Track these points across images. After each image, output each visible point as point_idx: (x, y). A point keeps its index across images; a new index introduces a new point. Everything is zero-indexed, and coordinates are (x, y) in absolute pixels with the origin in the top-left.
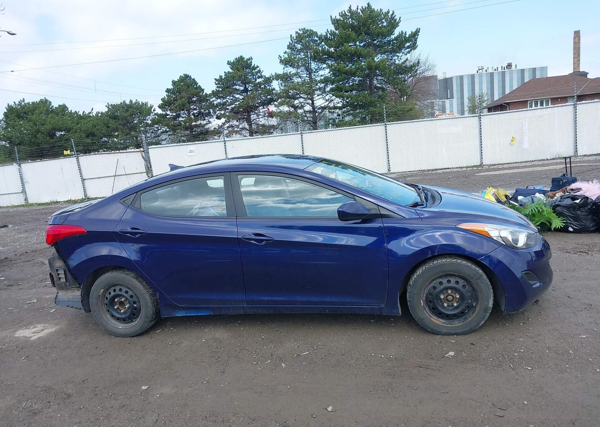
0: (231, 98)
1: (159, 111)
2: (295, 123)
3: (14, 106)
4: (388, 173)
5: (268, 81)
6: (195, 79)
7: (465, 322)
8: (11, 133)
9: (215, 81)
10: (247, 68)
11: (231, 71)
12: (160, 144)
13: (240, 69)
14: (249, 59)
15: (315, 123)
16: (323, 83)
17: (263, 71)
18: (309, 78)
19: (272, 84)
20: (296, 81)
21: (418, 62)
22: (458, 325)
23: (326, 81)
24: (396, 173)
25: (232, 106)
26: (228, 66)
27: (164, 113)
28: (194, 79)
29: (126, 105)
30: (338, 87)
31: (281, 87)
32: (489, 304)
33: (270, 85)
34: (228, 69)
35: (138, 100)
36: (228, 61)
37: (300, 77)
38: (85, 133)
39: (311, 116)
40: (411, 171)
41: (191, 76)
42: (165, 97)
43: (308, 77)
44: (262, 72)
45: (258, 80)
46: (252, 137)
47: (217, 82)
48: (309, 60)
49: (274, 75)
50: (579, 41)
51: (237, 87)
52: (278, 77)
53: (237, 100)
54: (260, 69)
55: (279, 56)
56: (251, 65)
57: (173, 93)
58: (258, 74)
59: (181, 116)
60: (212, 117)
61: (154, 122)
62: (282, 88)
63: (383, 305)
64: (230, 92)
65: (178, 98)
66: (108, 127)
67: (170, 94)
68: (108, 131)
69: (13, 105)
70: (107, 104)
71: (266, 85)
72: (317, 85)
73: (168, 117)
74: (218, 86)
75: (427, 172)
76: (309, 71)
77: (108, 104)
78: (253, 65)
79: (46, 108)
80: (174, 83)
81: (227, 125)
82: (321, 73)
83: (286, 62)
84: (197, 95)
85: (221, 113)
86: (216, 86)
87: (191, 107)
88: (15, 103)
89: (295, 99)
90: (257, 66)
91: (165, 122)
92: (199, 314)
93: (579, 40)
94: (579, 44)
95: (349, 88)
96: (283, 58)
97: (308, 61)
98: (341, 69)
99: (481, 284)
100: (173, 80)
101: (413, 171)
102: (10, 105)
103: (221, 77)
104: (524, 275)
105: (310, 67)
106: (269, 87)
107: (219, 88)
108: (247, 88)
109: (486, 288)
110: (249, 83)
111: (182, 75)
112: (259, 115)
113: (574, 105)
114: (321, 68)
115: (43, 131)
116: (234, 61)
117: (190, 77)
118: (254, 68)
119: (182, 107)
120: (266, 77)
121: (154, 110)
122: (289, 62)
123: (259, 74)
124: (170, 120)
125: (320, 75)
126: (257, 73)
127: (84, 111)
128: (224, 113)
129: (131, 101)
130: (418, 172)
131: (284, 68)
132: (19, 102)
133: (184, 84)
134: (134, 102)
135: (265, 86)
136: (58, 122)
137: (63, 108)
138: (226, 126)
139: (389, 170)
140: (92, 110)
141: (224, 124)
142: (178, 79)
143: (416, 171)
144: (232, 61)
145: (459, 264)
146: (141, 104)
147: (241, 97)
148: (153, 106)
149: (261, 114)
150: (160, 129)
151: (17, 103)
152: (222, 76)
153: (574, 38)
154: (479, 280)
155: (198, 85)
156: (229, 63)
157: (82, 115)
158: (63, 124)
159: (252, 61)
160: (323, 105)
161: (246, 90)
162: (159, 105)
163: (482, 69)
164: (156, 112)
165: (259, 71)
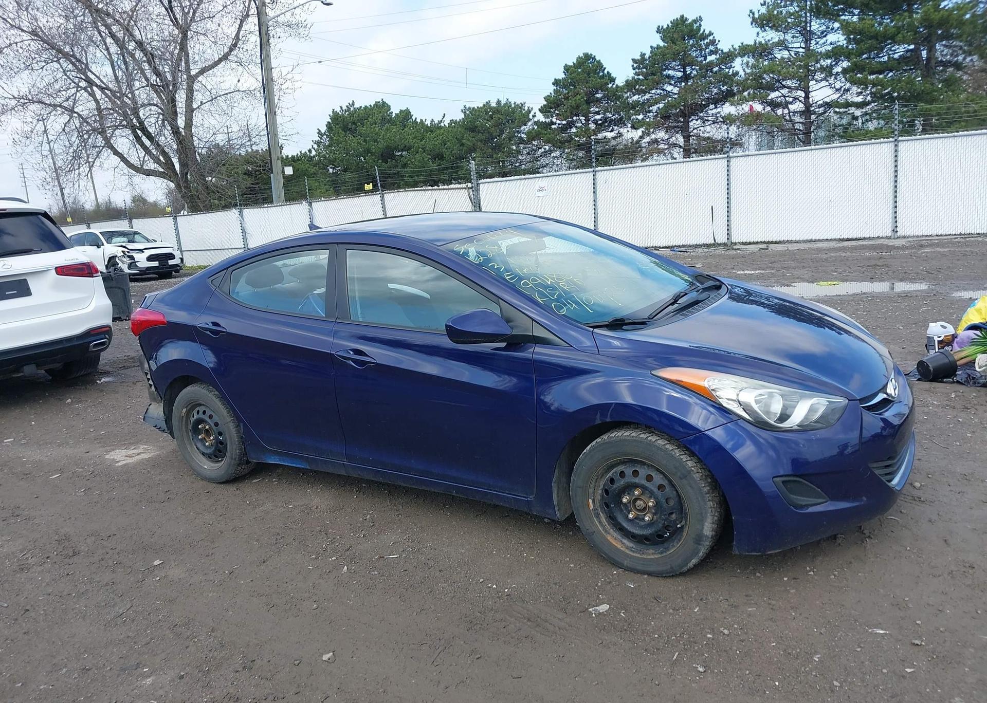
0: (659, 91)
1: (540, 117)
2: (769, 133)
3: (340, 113)
4: (892, 237)
5: (728, 58)
6: (601, 61)
7: (664, 554)
8: (334, 154)
9: (632, 63)
10: (690, 38)
11: (662, 44)
12: (539, 173)
13: (677, 40)
14: (695, 21)
15: (807, 133)
16: (830, 57)
17: (719, 41)
18: (803, 50)
19: (733, 65)
20: (778, 56)
22: (652, 557)
23: (836, 53)
24: (908, 237)
25: (658, 105)
26: (658, 35)
27: (548, 120)
28: (599, 62)
29: (491, 108)
30: (856, 65)
31: (746, 69)
32: (703, 528)
33: (731, 66)
34: (657, 41)
35: (510, 100)
36: (659, 27)
37: (787, 48)
38: (430, 155)
39: (802, 121)
40: (941, 235)
41: (595, 56)
42: (551, 93)
43: (803, 48)
44: (717, 42)
45: (709, 58)
46: (688, 159)
47: (635, 65)
48: (808, 15)
49: (737, 48)
51: (671, 72)
52: (745, 50)
53: (668, 94)
54: (714, 37)
55: (751, 11)
56: (699, 30)
57: (565, 87)
58: (710, 46)
59: (574, 125)
60: (625, 125)
61: (532, 136)
62: (748, 71)
63: (531, 498)
64: (656, 82)
65: (570, 94)
66: (462, 145)
67: (560, 87)
68: (462, 150)
69: (338, 111)
70: (463, 108)
71: (723, 67)
72: (817, 62)
73: (553, 127)
74: (636, 72)
75: (973, 239)
76: (807, 36)
77: (465, 107)
78: (701, 32)
79: (381, 114)
80: (567, 69)
81: (647, 139)
82: (831, 38)
83: (762, 22)
84: (603, 87)
85: (637, 119)
86: (634, 71)
87: (592, 109)
88: (341, 107)
89: (774, 90)
90: (710, 32)
91: (548, 135)
92: (294, 465)
95: (878, 66)
96: (756, 16)
97: (806, 17)
98: (866, 29)
99: (689, 488)
100: (566, 65)
101: (946, 235)
102: (335, 110)
103: (643, 55)
104: (781, 484)
105: (808, 29)
106: (727, 70)
107: (639, 75)
108: (688, 73)
109: (698, 499)
110: (691, 64)
111: (581, 55)
112: (706, 120)
114: (832, 29)
115: (373, 151)
116: (668, 25)
117: (594, 58)
118: (704, 37)
119: (576, 111)
120: (724, 51)
121: (534, 116)
122: (769, 21)
123: (712, 48)
124: (556, 133)
125: (828, 42)
126: (707, 45)
127: (433, 120)
128: (643, 119)
129: (499, 102)
130: (955, 238)
131: (758, 34)
132: (347, 106)
133: (583, 71)
134: (503, 102)
135: (720, 68)
136: (395, 137)
137: (406, 115)
138: (644, 141)
139: (893, 231)
140: (444, 117)
141: (641, 137)
142: (574, 63)
143: (953, 235)
144: (665, 27)
145: (651, 444)
146: (513, 106)
147: (676, 90)
148: (532, 109)
149: (710, 118)
150: (541, 148)
151: (345, 108)
152: (645, 54)
154: (684, 481)
155: (606, 72)
156: (659, 30)
157: (429, 125)
158: (401, 139)
159: (702, 23)
160: (828, 100)
161: (686, 77)
162: (541, 107)
164: (536, 119)
165: (713, 42)
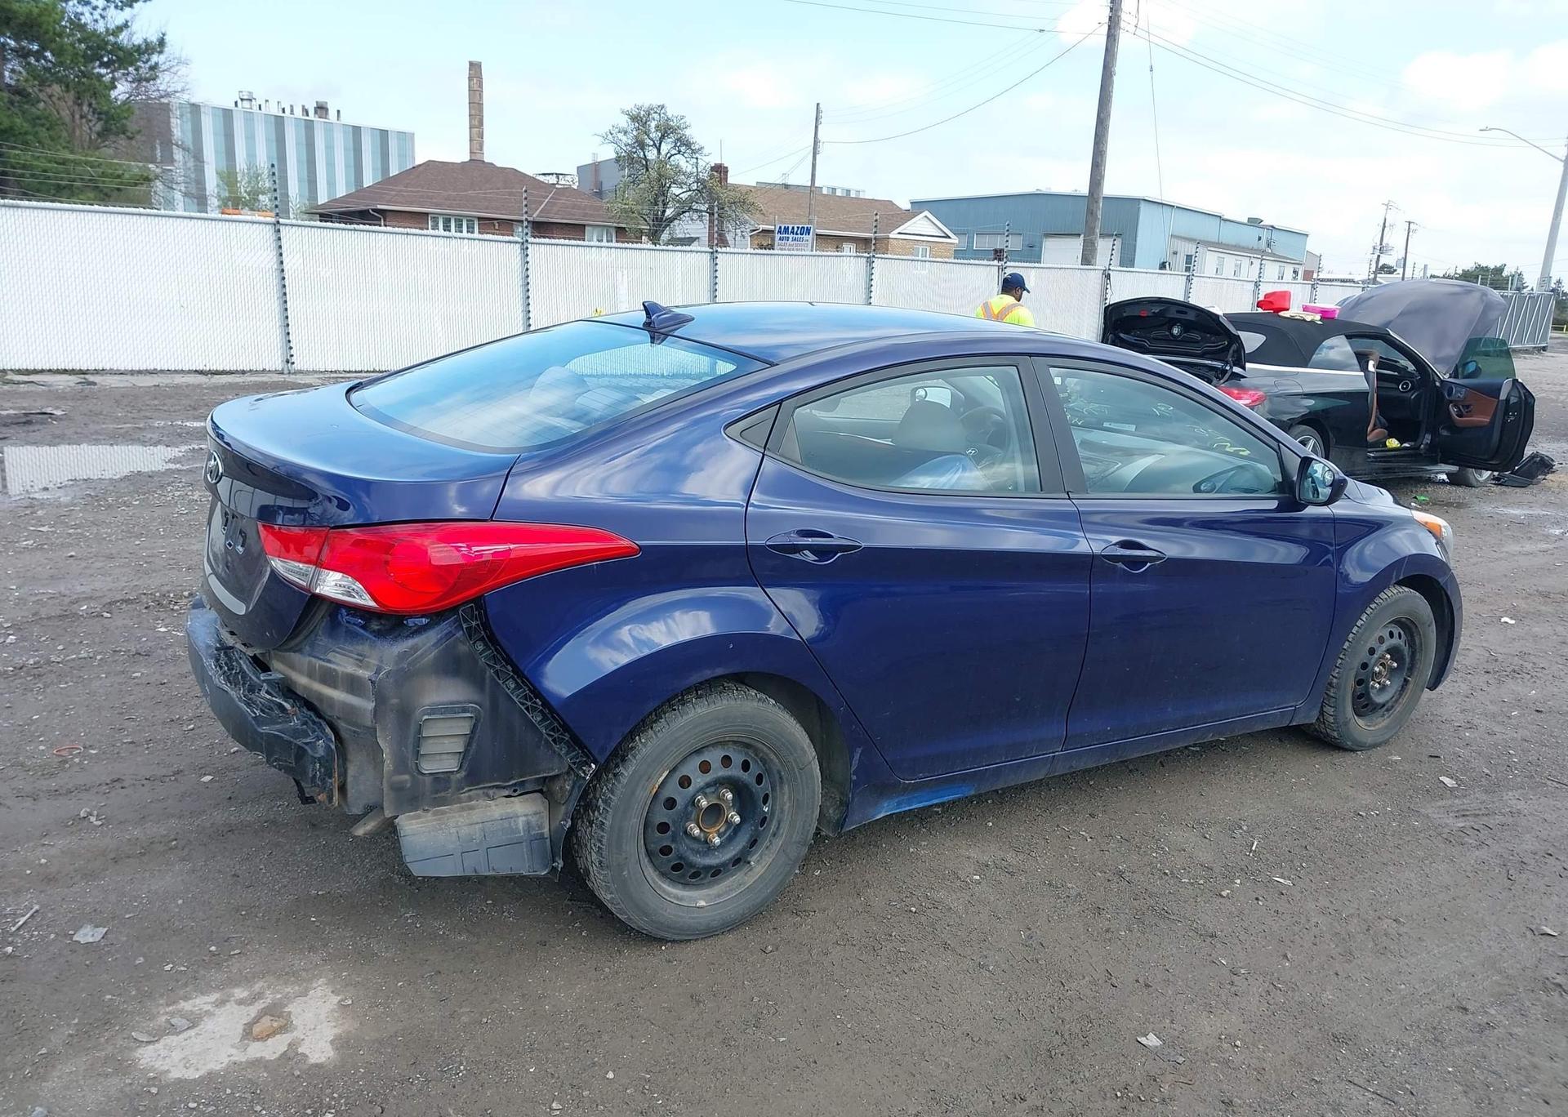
4: (286, 371)
21: (162, 43)
50: (479, 87)
63: (1300, 704)
93: (481, 85)
94: (481, 96)
113: (712, 253)
153: (470, 79)
163: (251, 100)
